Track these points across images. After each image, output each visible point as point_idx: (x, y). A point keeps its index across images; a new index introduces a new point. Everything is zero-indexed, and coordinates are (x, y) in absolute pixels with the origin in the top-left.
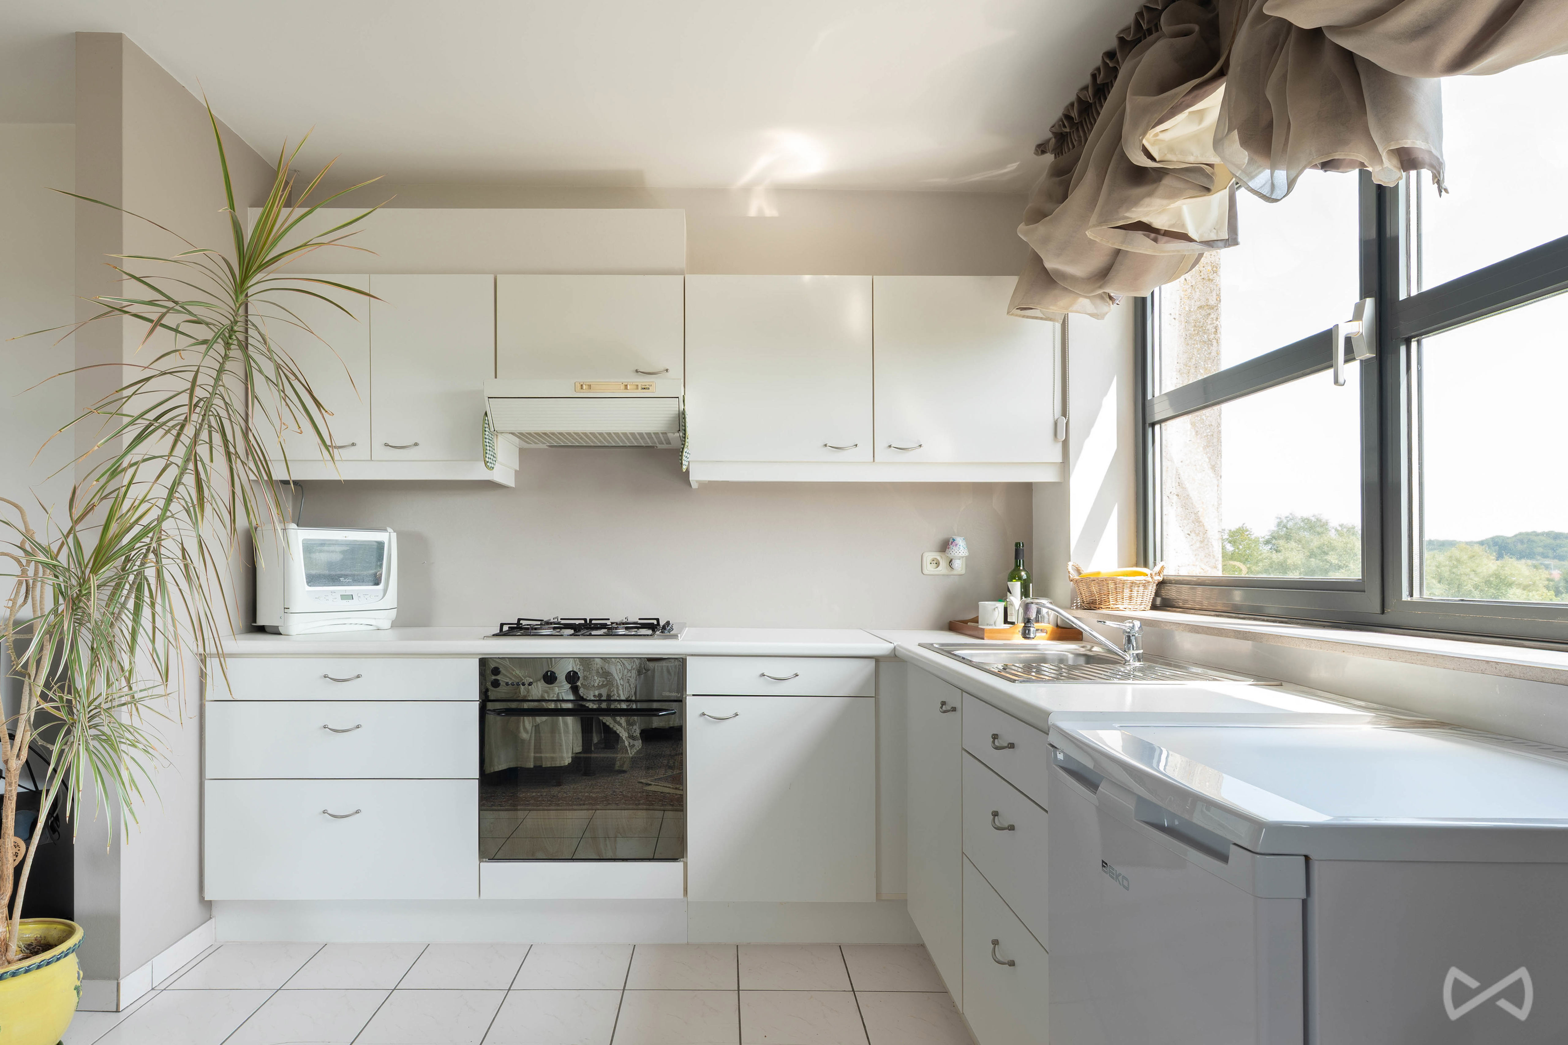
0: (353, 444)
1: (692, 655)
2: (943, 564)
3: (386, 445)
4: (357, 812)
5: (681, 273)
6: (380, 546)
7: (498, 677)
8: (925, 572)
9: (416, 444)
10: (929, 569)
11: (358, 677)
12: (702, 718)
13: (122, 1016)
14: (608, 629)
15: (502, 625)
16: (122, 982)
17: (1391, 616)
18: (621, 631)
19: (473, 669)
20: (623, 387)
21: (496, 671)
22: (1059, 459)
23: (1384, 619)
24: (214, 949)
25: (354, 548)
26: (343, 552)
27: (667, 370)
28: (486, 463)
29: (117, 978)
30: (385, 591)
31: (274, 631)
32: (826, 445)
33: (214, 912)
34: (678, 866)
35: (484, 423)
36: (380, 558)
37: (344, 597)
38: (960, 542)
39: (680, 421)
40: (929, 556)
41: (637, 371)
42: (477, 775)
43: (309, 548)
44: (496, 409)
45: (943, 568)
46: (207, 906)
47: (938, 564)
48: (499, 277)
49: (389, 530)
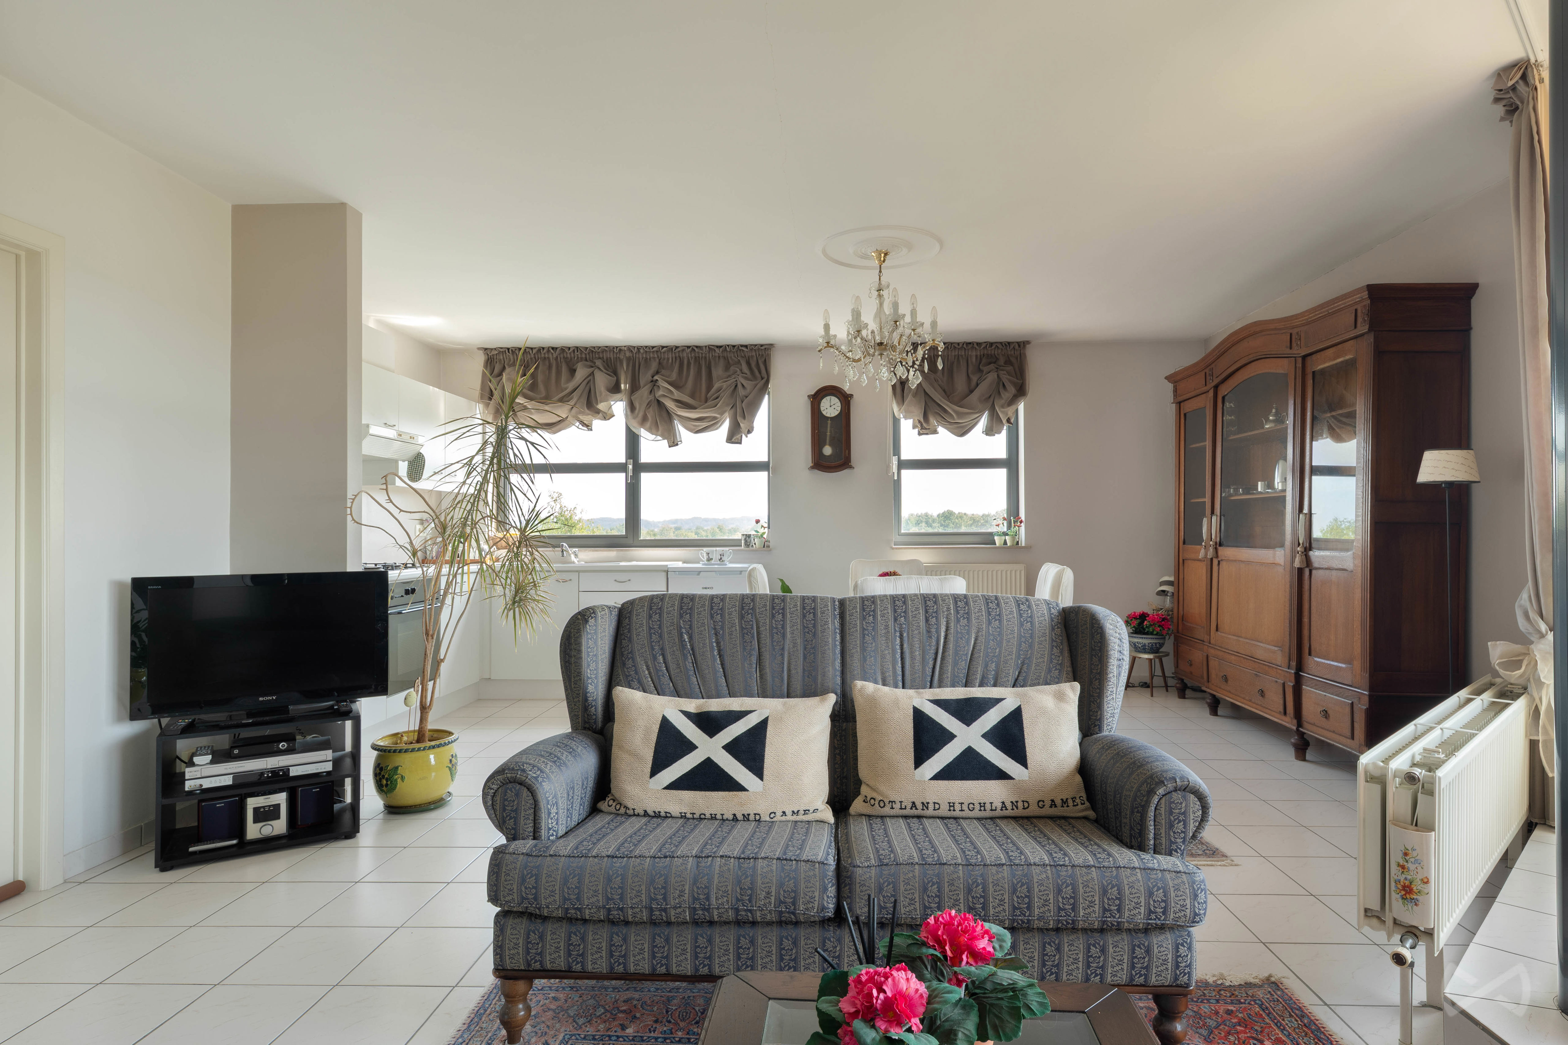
17: (635, 544)
23: (633, 545)
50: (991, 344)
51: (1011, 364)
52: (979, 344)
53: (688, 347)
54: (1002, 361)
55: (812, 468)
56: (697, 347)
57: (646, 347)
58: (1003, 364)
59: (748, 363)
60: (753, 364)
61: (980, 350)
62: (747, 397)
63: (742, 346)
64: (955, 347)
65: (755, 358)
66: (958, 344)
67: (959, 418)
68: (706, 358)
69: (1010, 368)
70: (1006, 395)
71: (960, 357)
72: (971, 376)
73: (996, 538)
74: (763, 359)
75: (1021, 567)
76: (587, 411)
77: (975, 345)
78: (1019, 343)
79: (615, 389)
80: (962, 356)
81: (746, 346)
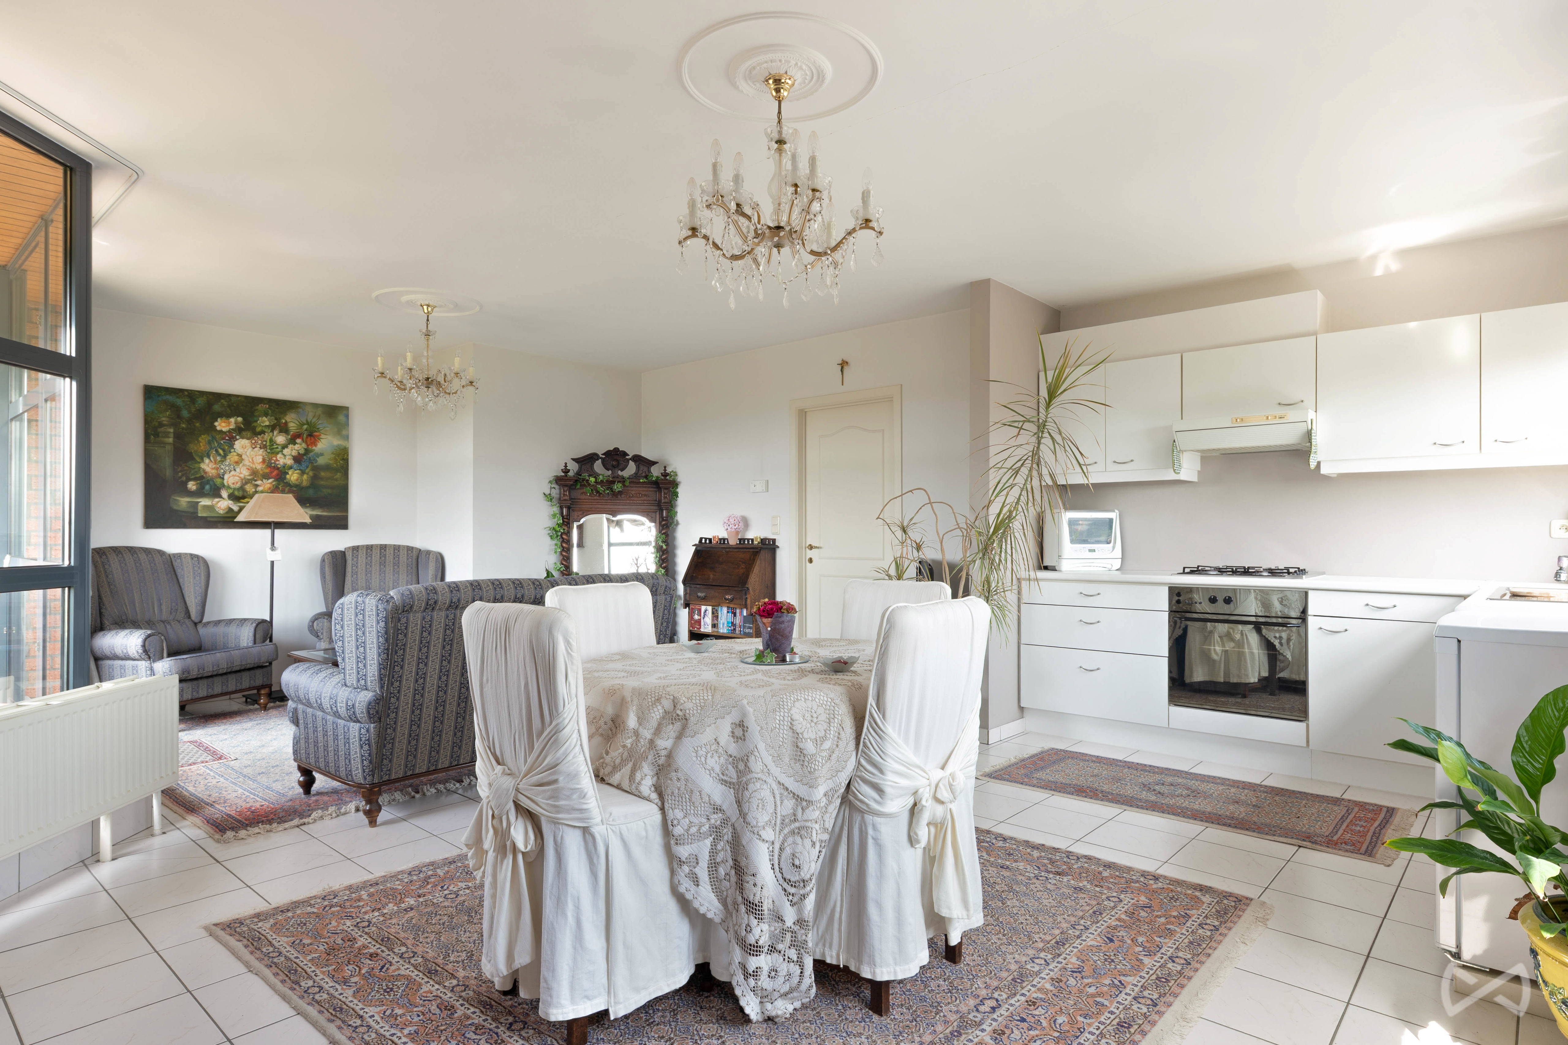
0: (1096, 463)
1: (1313, 589)
3: (1115, 462)
4: (1098, 669)
5: (1315, 334)
6: (1111, 520)
7: (1180, 598)
8: (1554, 535)
9: (1132, 461)
10: (1558, 533)
11: (1099, 594)
12: (1320, 631)
13: (990, 746)
15: (1184, 568)
16: (991, 732)
18: (1265, 574)
19: (1164, 593)
20: (1265, 418)
21: (1180, 594)
24: (1024, 733)
25: (1096, 523)
26: (1089, 525)
27: (1302, 401)
28: (1174, 470)
29: (988, 729)
30: (1114, 548)
31: (1053, 569)
32: (1435, 444)
33: (1025, 715)
34: (1302, 725)
35: (1173, 446)
36: (1111, 527)
37: (1090, 551)
39: (1309, 435)
40: (1558, 523)
41: (1279, 404)
43: (1072, 523)
44: (1181, 439)
46: (1022, 709)
47: (1565, 530)
48: (1184, 355)
49: (1116, 511)
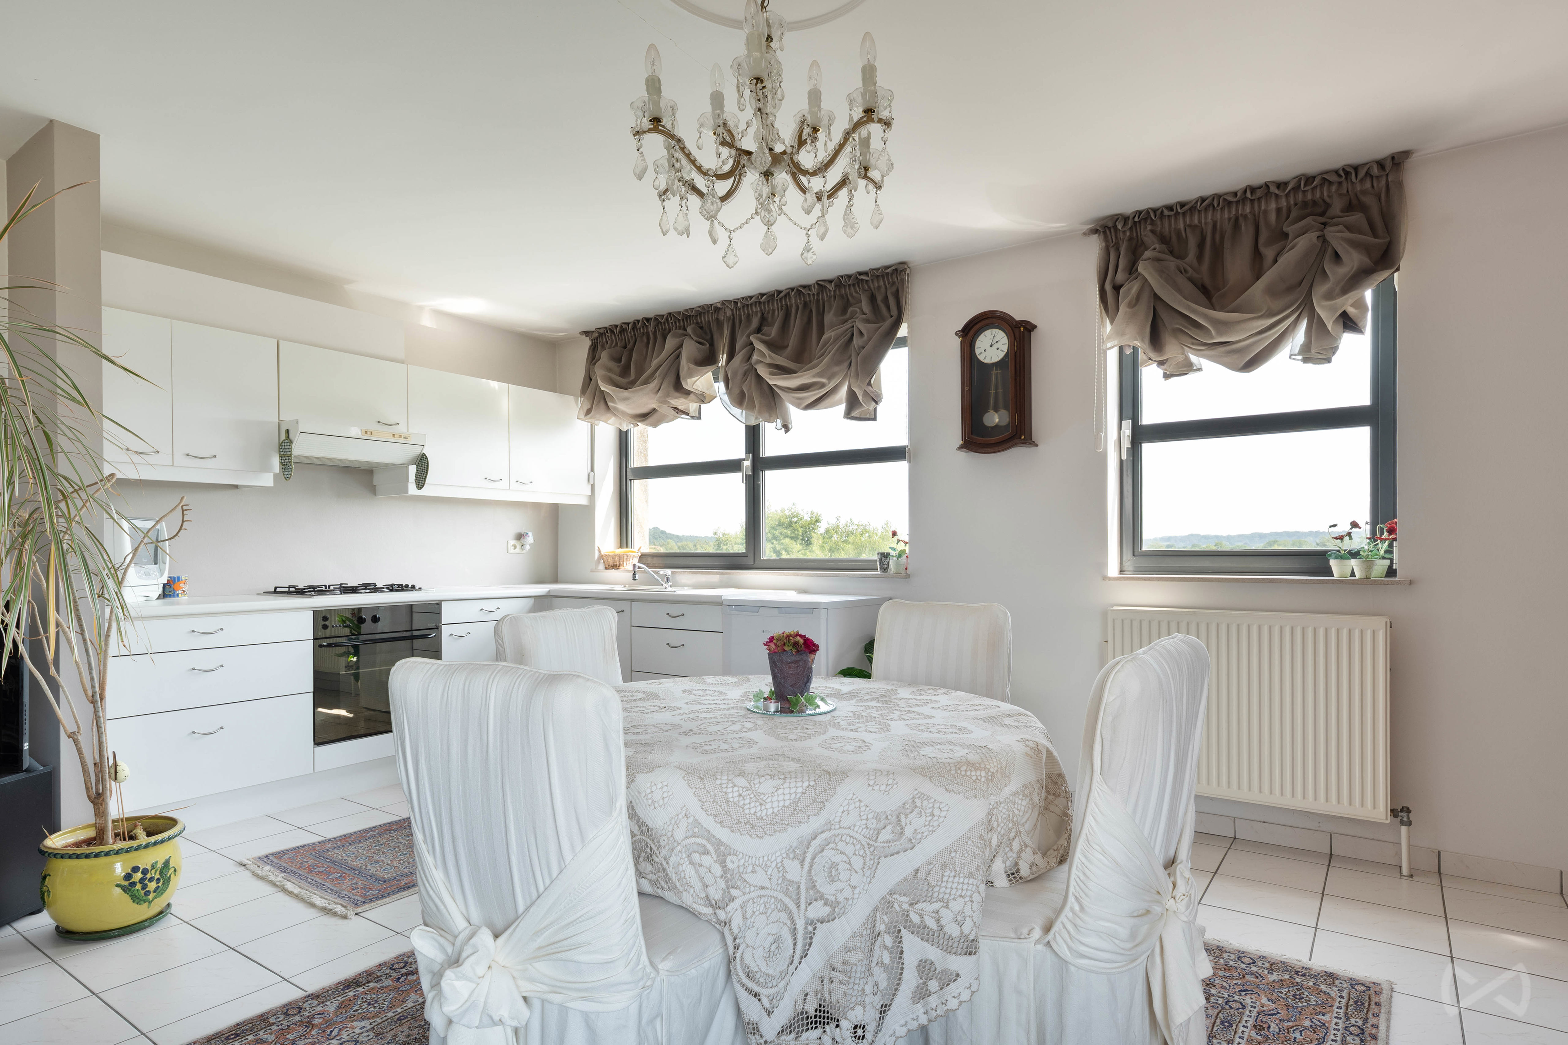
1: (445, 601)
2: (518, 547)
7: (325, 623)
8: (509, 551)
9: (214, 456)
10: (511, 549)
12: (451, 637)
14: (372, 588)
17: (756, 565)
19: (309, 618)
21: (325, 619)
22: (590, 493)
23: (754, 566)
27: (398, 424)
32: (487, 479)
38: (530, 534)
40: (512, 542)
41: (379, 422)
42: (311, 688)
45: (518, 549)
47: (515, 547)
48: (281, 342)
50: (1309, 179)
51: (1363, 208)
52: (1281, 185)
53: (792, 289)
54: (1337, 206)
55: (961, 447)
56: (804, 287)
57: (743, 298)
58: (1339, 213)
59: (872, 299)
60: (879, 298)
61: (1287, 195)
62: (864, 348)
63: (860, 274)
64: (1230, 203)
65: (883, 290)
66: (1235, 194)
67: (1220, 333)
68: (818, 301)
69: (1356, 218)
70: (1336, 273)
71: (1241, 220)
72: (1262, 249)
73: (1333, 563)
74: (894, 289)
75: (1379, 624)
76: (677, 394)
77: (1273, 189)
78: (1381, 164)
79: (708, 360)
80: (1245, 217)
81: (866, 273)
